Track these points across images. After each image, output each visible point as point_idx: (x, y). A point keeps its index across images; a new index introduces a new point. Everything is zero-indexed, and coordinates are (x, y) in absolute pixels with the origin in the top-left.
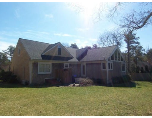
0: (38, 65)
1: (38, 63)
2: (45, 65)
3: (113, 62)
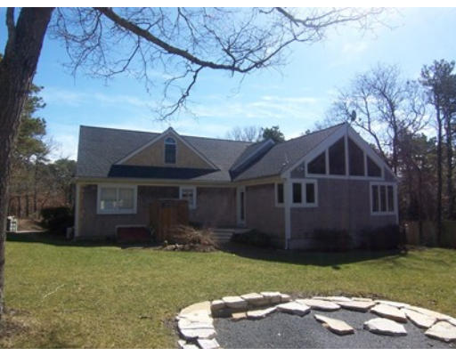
0: (96, 191)
1: (96, 186)
2: (118, 191)
3: (319, 180)
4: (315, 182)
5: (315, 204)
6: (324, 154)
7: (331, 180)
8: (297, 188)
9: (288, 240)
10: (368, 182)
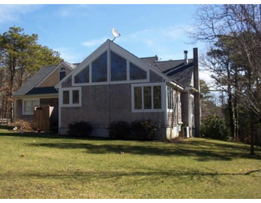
0: (22, 103)
1: (22, 100)
2: (31, 102)
3: (82, 87)
4: (80, 89)
5: (80, 105)
6: (88, 67)
7: (93, 86)
8: (66, 94)
9: (60, 128)
10: (130, 85)
